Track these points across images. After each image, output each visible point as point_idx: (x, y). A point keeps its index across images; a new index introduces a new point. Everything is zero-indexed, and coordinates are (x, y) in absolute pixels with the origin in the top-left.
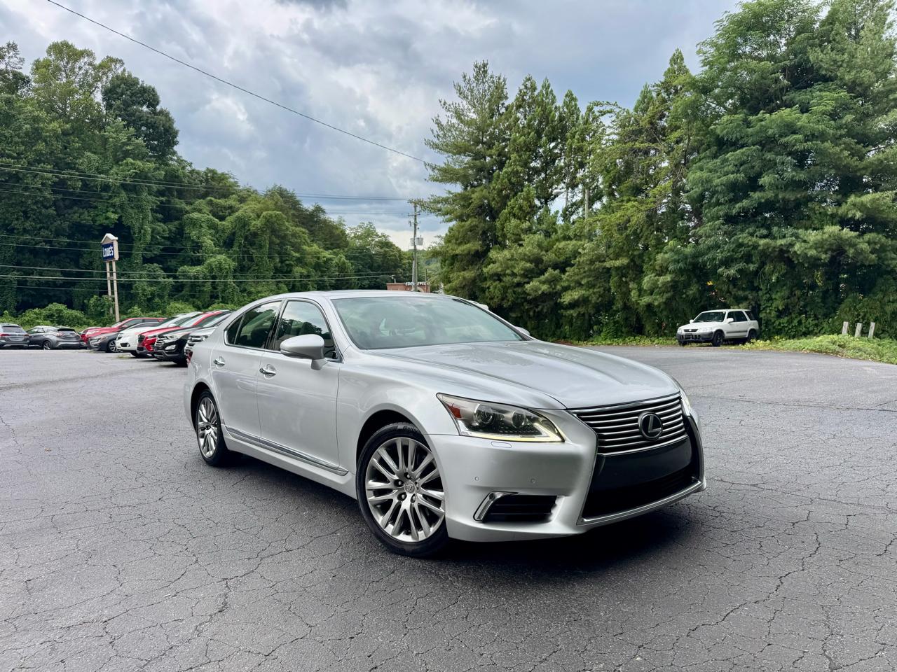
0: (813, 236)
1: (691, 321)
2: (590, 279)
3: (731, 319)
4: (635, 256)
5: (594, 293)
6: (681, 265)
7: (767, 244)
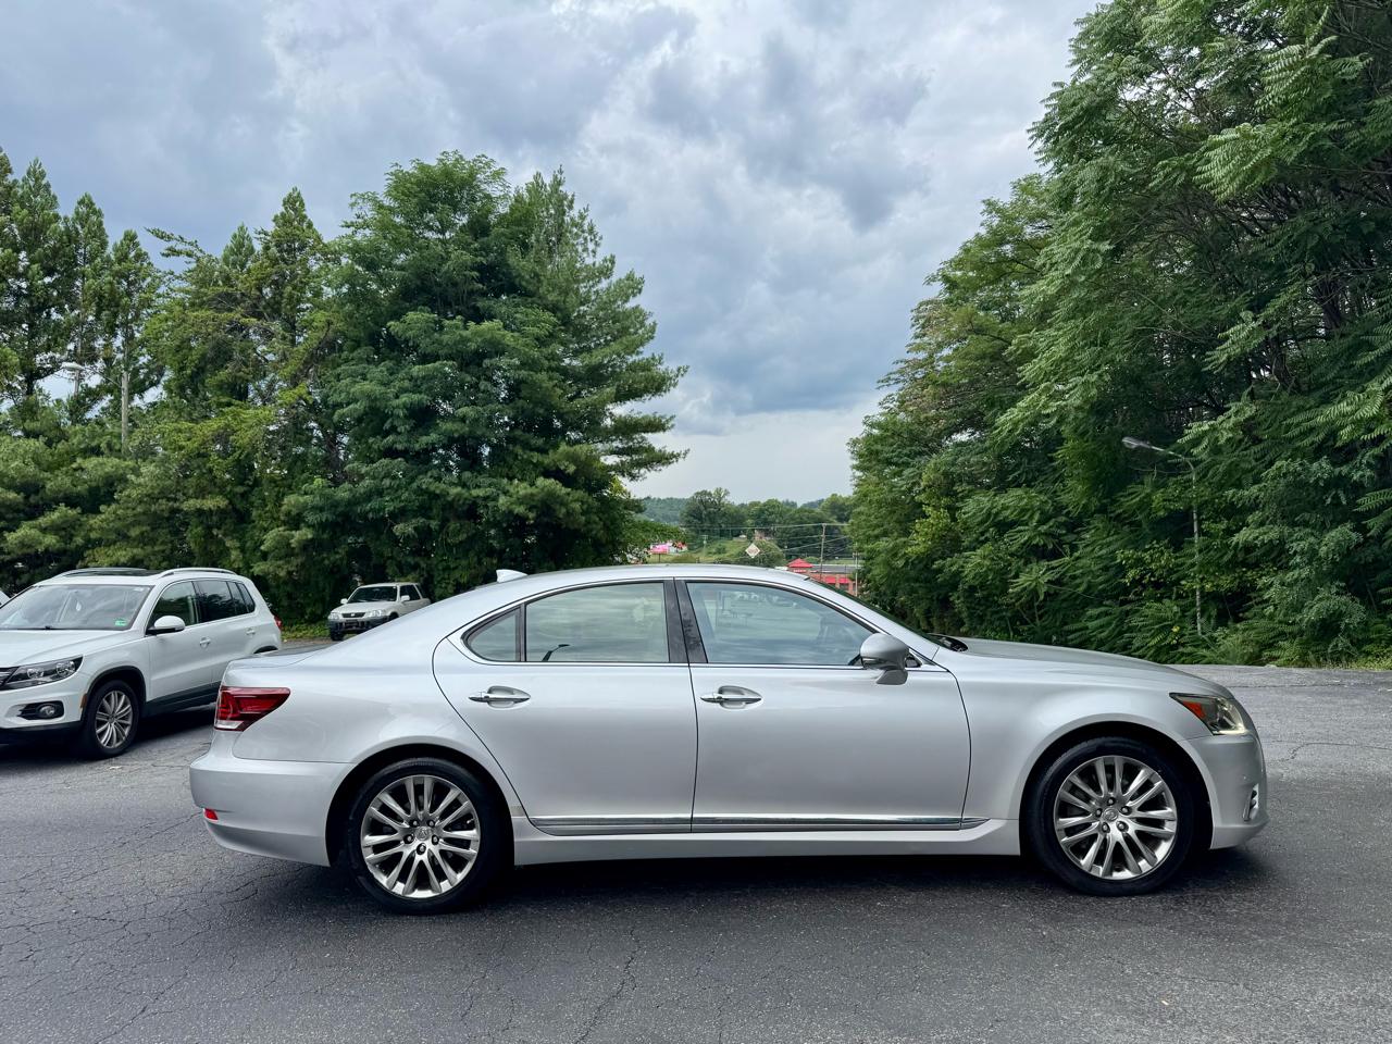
0: (521, 489)
1: (344, 601)
2: (144, 528)
3: (407, 597)
4: (235, 495)
5: (154, 554)
6: (325, 516)
7: (458, 494)
